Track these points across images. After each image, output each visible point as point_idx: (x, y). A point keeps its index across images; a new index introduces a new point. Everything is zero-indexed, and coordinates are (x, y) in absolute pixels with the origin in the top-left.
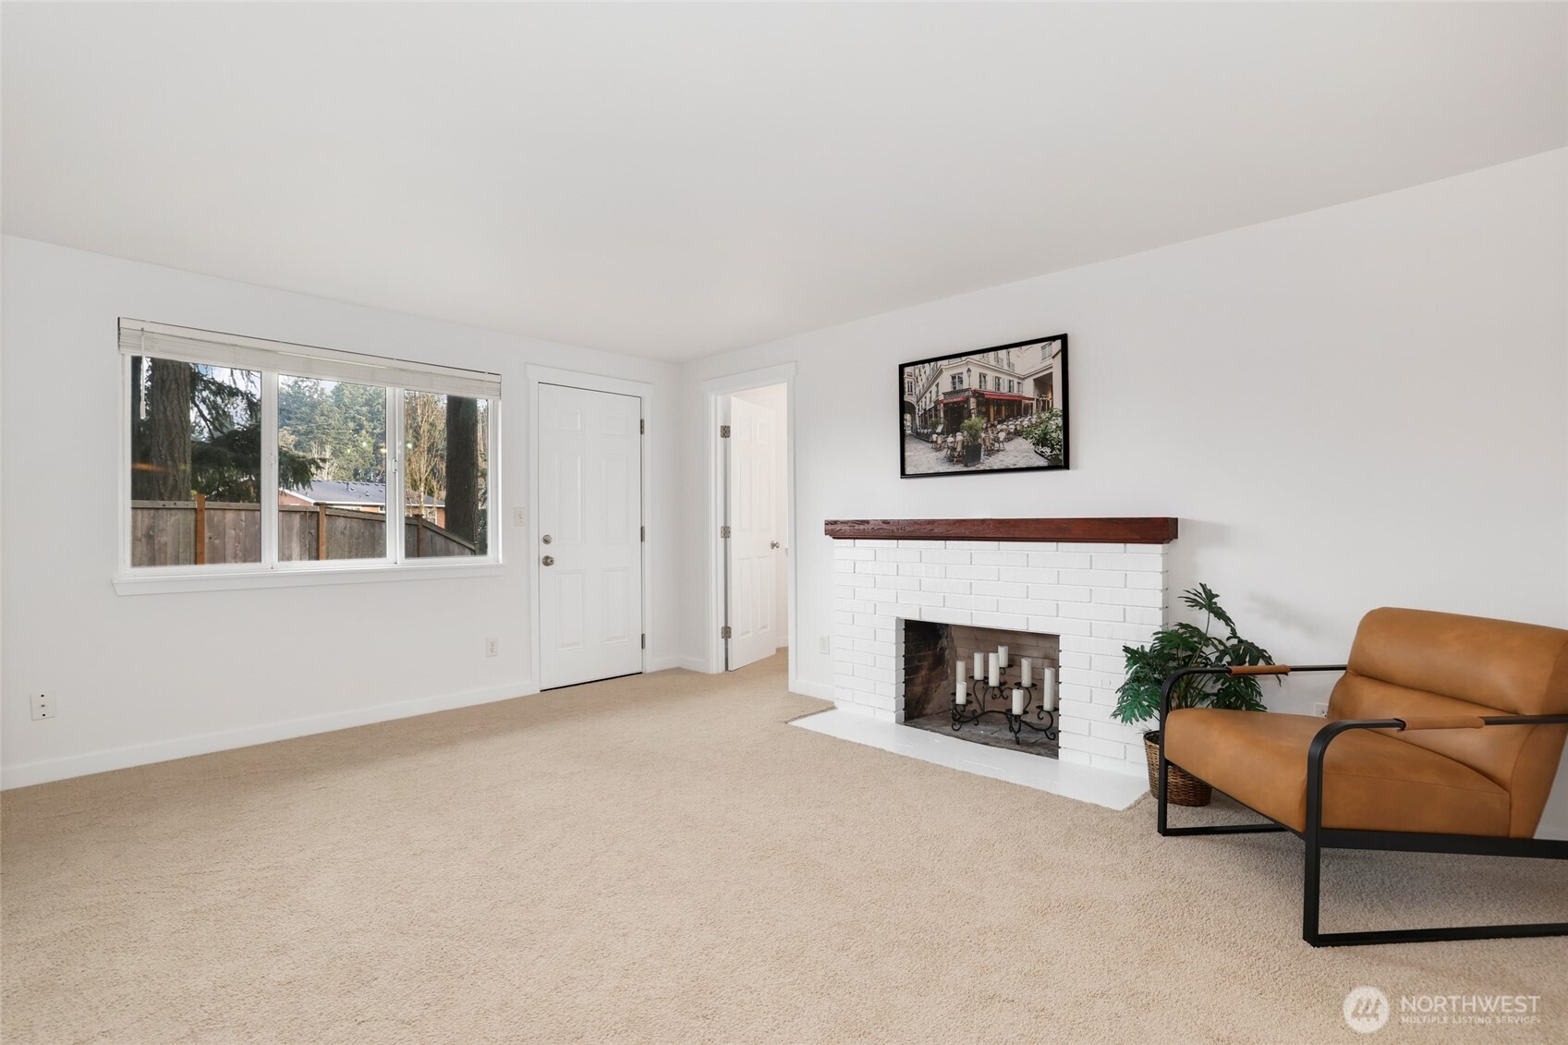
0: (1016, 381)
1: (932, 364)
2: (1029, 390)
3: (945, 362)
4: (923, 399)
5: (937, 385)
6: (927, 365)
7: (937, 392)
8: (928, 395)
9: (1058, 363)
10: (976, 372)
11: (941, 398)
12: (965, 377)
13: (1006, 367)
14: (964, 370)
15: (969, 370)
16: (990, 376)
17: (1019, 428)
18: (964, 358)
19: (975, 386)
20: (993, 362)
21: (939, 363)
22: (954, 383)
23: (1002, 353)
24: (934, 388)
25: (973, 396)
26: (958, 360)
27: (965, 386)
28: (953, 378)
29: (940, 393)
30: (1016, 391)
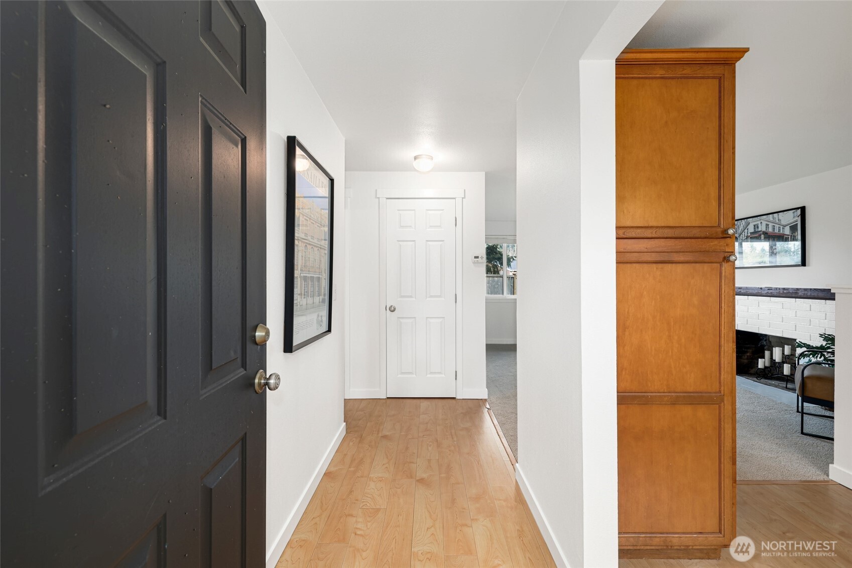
0: (782, 227)
1: (745, 220)
2: (787, 231)
3: (751, 219)
4: (741, 235)
5: (748, 229)
6: (743, 221)
7: (748, 232)
8: (743, 233)
9: (799, 219)
10: (764, 223)
11: (749, 235)
12: (760, 225)
13: (777, 221)
14: (759, 222)
15: (761, 223)
16: (771, 225)
17: (782, 248)
18: (759, 217)
19: (764, 229)
20: (771, 219)
21: (748, 220)
22: (755, 228)
23: (775, 215)
24: (746, 231)
25: (763, 234)
26: (756, 218)
27: (759, 230)
28: (755, 226)
29: (749, 233)
30: (781, 231)
